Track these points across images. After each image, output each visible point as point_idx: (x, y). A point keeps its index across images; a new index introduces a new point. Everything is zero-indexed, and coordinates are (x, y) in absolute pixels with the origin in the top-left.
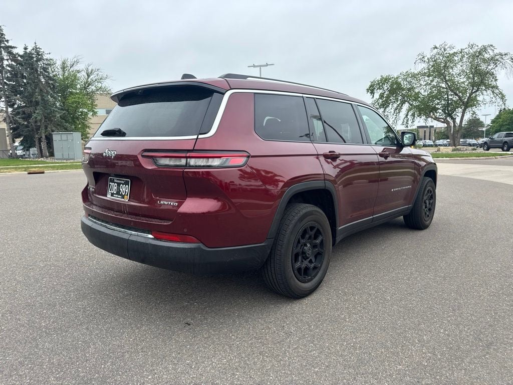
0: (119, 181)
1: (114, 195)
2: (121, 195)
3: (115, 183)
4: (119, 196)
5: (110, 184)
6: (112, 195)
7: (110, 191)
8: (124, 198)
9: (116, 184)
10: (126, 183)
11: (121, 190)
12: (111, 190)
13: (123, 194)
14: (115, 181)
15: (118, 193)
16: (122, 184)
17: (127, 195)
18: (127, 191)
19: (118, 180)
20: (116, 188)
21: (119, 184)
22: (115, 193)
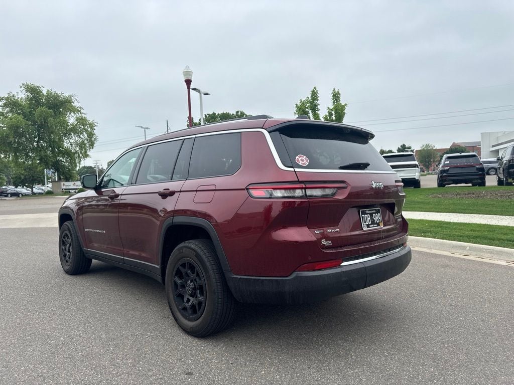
0: (371, 212)
1: (370, 226)
2: (376, 223)
3: (367, 214)
4: (375, 225)
5: (363, 217)
6: (368, 226)
7: (364, 224)
8: (379, 226)
9: (369, 215)
10: (378, 212)
11: (375, 219)
12: (365, 222)
13: (378, 222)
14: (367, 212)
15: (373, 222)
16: (374, 213)
17: (381, 222)
18: (380, 218)
19: (369, 210)
20: (369, 219)
21: (371, 215)
22: (370, 223)
